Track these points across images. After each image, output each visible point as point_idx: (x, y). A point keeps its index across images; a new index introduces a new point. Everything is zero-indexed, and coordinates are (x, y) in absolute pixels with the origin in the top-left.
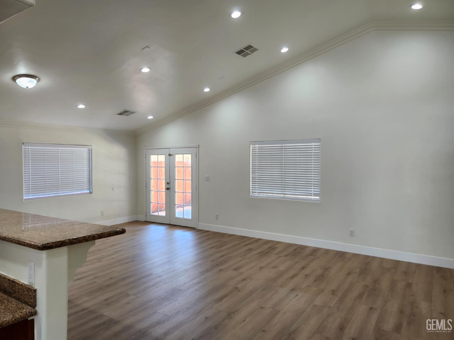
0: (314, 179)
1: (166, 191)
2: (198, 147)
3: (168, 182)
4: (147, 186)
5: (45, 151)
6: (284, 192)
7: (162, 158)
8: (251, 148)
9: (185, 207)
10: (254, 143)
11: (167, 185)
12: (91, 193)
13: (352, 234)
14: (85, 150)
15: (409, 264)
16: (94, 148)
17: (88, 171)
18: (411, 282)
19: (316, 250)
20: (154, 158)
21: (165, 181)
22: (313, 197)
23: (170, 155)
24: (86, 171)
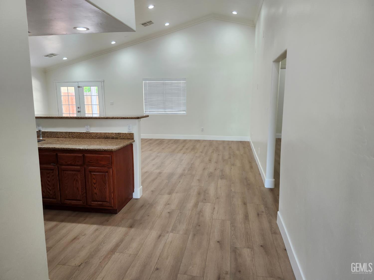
0: (182, 102)
1: (77, 113)
2: (103, 82)
3: (78, 107)
4: (59, 110)
6: (165, 110)
7: (72, 90)
8: (143, 83)
10: (146, 80)
11: (78, 109)
13: (202, 130)
15: (229, 141)
18: (231, 146)
19: (185, 141)
21: (76, 106)
22: (182, 112)
23: (79, 87)
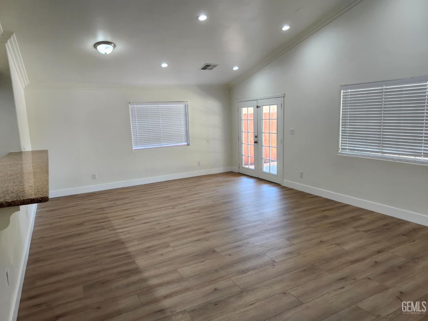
0: (425, 133)
1: (254, 144)
2: (284, 97)
3: (256, 136)
4: (239, 139)
5: (147, 109)
6: (382, 149)
7: (251, 110)
8: (342, 94)
9: (271, 162)
10: (346, 87)
11: (255, 138)
12: (188, 145)
14: (182, 106)
16: (190, 103)
17: (186, 126)
20: (244, 110)
21: (254, 134)
23: (258, 107)
24: (183, 126)
